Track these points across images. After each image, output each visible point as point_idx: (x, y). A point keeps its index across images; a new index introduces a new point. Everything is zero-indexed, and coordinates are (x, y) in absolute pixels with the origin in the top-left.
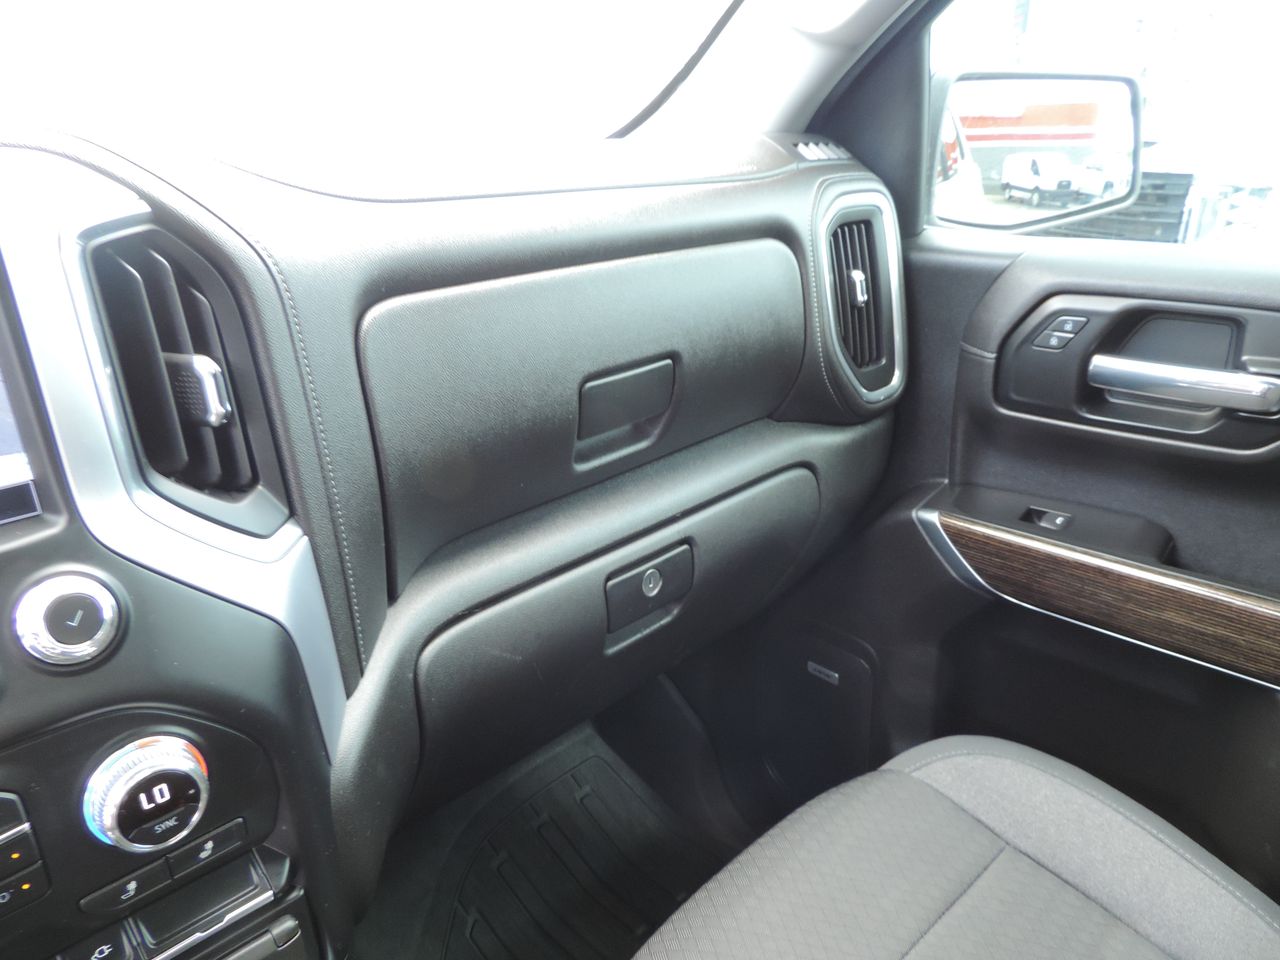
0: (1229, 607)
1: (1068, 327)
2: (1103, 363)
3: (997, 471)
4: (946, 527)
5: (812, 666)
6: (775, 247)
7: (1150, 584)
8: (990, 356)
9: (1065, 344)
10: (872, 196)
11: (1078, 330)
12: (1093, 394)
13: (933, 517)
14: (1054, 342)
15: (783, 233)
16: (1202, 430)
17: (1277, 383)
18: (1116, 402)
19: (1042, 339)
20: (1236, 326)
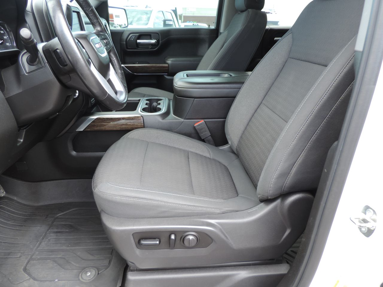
0: (157, 66)
1: (134, 37)
2: (138, 41)
3: (128, 59)
4: (125, 66)
8: (125, 43)
9: (133, 40)
12: (138, 45)
13: (123, 65)
16: (150, 48)
17: (156, 40)
18: (140, 47)
19: (130, 40)
20: (150, 35)
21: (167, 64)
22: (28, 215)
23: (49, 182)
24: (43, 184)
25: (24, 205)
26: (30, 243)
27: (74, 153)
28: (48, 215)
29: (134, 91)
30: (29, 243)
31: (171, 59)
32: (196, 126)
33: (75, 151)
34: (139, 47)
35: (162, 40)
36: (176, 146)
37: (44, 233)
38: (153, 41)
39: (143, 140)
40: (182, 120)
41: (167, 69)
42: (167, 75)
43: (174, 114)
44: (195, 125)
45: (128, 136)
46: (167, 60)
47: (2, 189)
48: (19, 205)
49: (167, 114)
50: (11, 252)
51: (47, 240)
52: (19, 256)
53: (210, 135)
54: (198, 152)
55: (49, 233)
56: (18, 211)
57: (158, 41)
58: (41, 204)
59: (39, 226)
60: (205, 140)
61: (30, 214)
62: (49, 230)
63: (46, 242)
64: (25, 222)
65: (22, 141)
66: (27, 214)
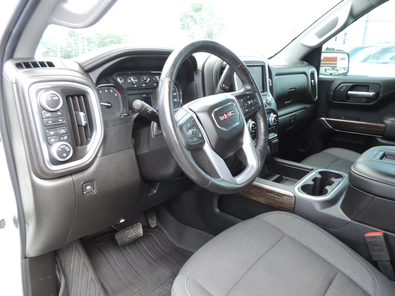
0: (369, 125)
1: (344, 88)
2: (350, 92)
3: (332, 112)
4: (326, 120)
5: (299, 150)
6: (304, 75)
7: (358, 123)
8: (332, 93)
9: (344, 90)
10: (313, 69)
11: (346, 88)
12: (349, 97)
13: (323, 119)
14: (342, 90)
15: (305, 73)
16: (364, 101)
17: (374, 93)
18: (351, 99)
19: (340, 90)
20: (368, 86)
21: (384, 124)
22: (166, 252)
23: (193, 229)
24: (189, 228)
25: (170, 241)
26: (151, 283)
27: (217, 210)
28: (179, 261)
29: (327, 152)
30: (149, 282)
31: (392, 119)
32: (366, 237)
33: (219, 210)
34: (349, 100)
35: (383, 93)
36: (323, 256)
37: (165, 280)
38: (371, 94)
39: (280, 228)
40: (349, 220)
41: (382, 130)
42: (381, 138)
43: (343, 207)
44: (366, 235)
45: (264, 218)
46: (385, 119)
47: (155, 221)
48: (166, 239)
49: (332, 202)
50: (134, 283)
51: (162, 288)
52: (135, 291)
53: (389, 259)
54: (355, 278)
55: (168, 282)
56: (161, 245)
57: (377, 95)
58: (181, 246)
59: (166, 269)
60: (378, 263)
61: (168, 252)
62: (170, 279)
63: (161, 290)
64: (160, 258)
65: (155, 192)
66: (166, 250)
